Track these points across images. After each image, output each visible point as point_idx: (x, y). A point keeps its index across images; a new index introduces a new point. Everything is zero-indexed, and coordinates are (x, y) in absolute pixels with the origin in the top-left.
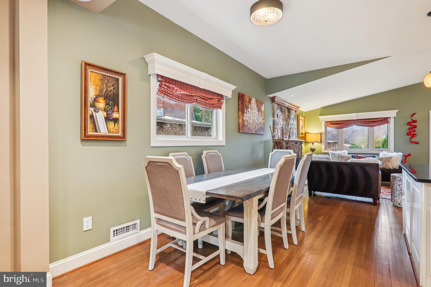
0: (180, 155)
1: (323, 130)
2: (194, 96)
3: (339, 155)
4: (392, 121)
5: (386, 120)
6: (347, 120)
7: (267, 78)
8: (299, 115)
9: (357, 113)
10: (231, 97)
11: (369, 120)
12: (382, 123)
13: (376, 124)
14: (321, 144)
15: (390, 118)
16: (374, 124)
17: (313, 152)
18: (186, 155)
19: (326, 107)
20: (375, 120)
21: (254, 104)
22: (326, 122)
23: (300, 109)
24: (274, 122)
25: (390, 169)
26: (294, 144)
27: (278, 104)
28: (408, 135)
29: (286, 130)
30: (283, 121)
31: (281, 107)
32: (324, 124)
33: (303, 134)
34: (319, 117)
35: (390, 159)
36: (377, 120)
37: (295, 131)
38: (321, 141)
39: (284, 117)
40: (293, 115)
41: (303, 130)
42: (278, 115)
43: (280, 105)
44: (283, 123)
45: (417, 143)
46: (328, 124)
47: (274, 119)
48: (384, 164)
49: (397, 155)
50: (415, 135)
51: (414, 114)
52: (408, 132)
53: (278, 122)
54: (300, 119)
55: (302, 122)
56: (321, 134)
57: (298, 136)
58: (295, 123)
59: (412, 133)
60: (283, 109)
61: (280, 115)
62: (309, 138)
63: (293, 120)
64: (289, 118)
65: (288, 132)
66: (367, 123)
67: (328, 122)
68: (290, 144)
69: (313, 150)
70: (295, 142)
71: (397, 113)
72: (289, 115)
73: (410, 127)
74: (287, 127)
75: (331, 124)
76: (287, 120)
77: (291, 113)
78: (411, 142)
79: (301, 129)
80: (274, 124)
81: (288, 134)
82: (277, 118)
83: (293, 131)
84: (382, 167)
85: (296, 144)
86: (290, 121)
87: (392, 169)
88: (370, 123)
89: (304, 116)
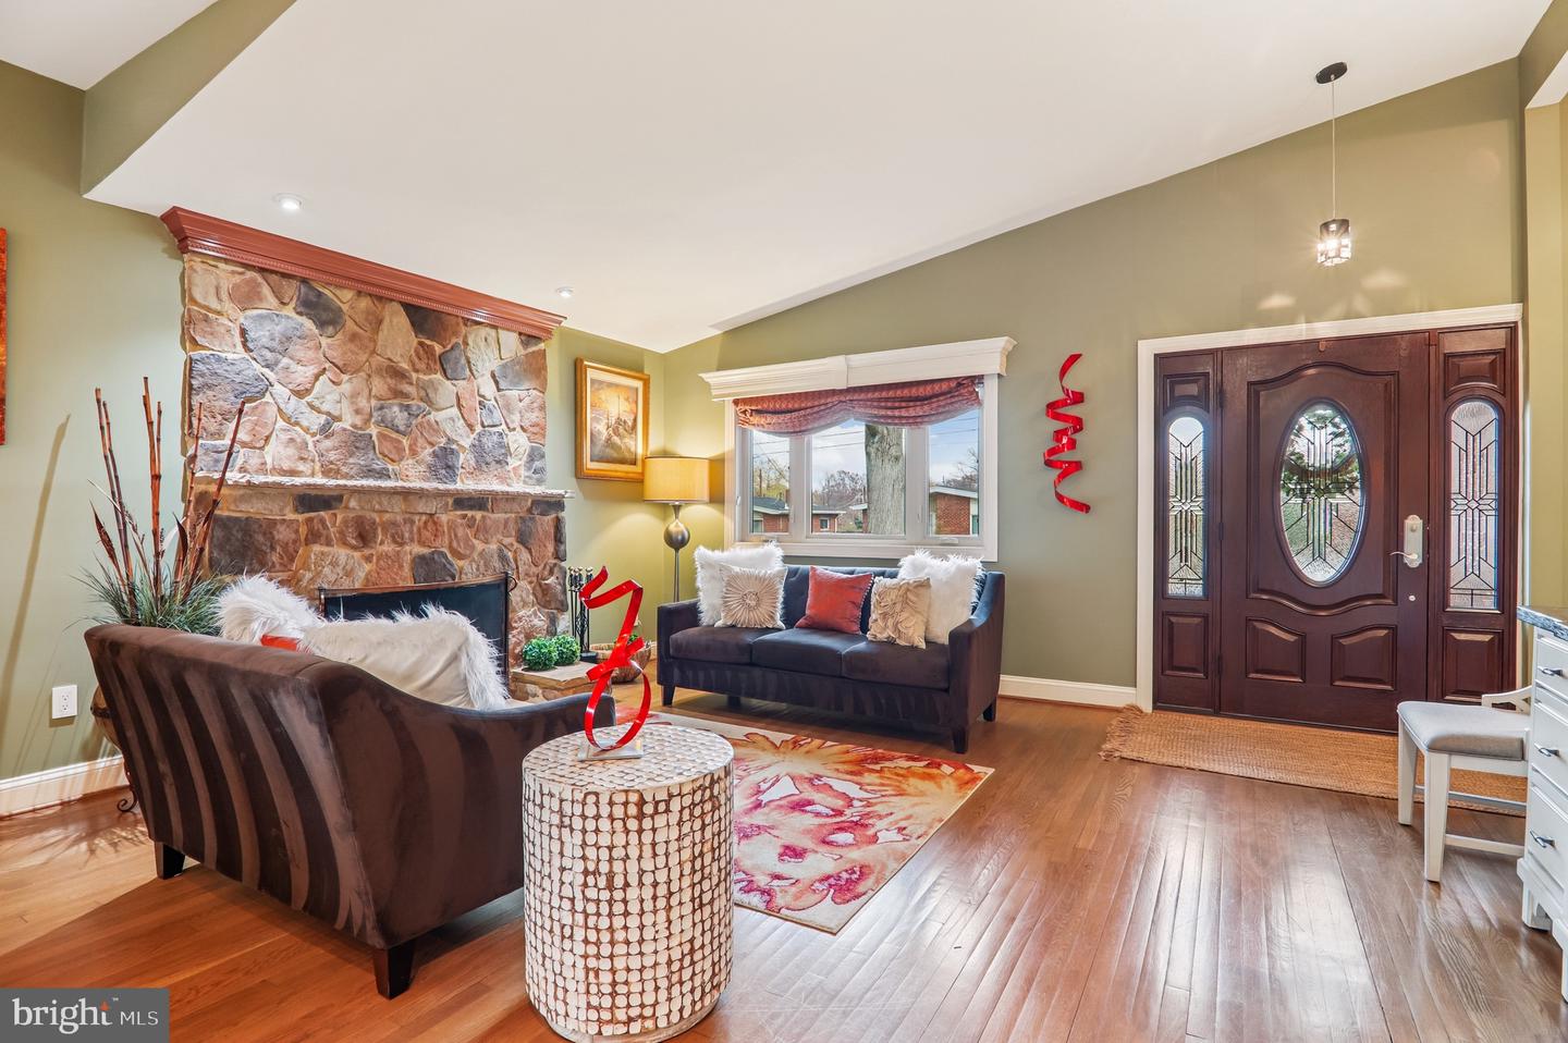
1: (727, 443)
3: (721, 569)
4: (989, 393)
5: (963, 391)
8: (582, 361)
9: (845, 357)
14: (723, 512)
15: (979, 379)
17: (677, 550)
19: (740, 328)
20: (921, 391)
22: (736, 402)
23: (565, 324)
25: (914, 648)
26: (446, 509)
27: (262, 270)
28: (1049, 463)
29: (388, 432)
30: (345, 377)
31: (320, 294)
32: (730, 412)
33: (634, 463)
34: (703, 375)
35: (917, 595)
36: (928, 390)
37: (519, 442)
38: (717, 498)
39: (363, 357)
40: (489, 352)
41: (632, 443)
42: (251, 335)
43: (304, 281)
44: (346, 387)
45: (1083, 507)
46: (744, 412)
47: (196, 354)
48: (890, 622)
49: (953, 569)
50: (1076, 466)
51: (1074, 359)
52: (1052, 452)
53: (250, 373)
54: (601, 382)
55: (627, 400)
56: (717, 464)
57: (579, 472)
58: (527, 400)
59: (1062, 461)
60: (345, 308)
61: (289, 339)
62: (663, 480)
63: (497, 383)
64: (438, 366)
65: (421, 441)
66: (889, 404)
67: (746, 401)
68: (381, 512)
69: (676, 542)
70: (451, 501)
71: (1010, 357)
72: (438, 349)
73: (1059, 425)
74: (397, 414)
75: (756, 410)
76: (399, 374)
77: (466, 343)
78: (1060, 498)
79: (616, 432)
80: (191, 385)
81: (414, 453)
82: (247, 349)
83: (488, 443)
84: (885, 635)
85: (471, 508)
86: (448, 383)
87: (923, 645)
88: (903, 404)
89: (641, 370)
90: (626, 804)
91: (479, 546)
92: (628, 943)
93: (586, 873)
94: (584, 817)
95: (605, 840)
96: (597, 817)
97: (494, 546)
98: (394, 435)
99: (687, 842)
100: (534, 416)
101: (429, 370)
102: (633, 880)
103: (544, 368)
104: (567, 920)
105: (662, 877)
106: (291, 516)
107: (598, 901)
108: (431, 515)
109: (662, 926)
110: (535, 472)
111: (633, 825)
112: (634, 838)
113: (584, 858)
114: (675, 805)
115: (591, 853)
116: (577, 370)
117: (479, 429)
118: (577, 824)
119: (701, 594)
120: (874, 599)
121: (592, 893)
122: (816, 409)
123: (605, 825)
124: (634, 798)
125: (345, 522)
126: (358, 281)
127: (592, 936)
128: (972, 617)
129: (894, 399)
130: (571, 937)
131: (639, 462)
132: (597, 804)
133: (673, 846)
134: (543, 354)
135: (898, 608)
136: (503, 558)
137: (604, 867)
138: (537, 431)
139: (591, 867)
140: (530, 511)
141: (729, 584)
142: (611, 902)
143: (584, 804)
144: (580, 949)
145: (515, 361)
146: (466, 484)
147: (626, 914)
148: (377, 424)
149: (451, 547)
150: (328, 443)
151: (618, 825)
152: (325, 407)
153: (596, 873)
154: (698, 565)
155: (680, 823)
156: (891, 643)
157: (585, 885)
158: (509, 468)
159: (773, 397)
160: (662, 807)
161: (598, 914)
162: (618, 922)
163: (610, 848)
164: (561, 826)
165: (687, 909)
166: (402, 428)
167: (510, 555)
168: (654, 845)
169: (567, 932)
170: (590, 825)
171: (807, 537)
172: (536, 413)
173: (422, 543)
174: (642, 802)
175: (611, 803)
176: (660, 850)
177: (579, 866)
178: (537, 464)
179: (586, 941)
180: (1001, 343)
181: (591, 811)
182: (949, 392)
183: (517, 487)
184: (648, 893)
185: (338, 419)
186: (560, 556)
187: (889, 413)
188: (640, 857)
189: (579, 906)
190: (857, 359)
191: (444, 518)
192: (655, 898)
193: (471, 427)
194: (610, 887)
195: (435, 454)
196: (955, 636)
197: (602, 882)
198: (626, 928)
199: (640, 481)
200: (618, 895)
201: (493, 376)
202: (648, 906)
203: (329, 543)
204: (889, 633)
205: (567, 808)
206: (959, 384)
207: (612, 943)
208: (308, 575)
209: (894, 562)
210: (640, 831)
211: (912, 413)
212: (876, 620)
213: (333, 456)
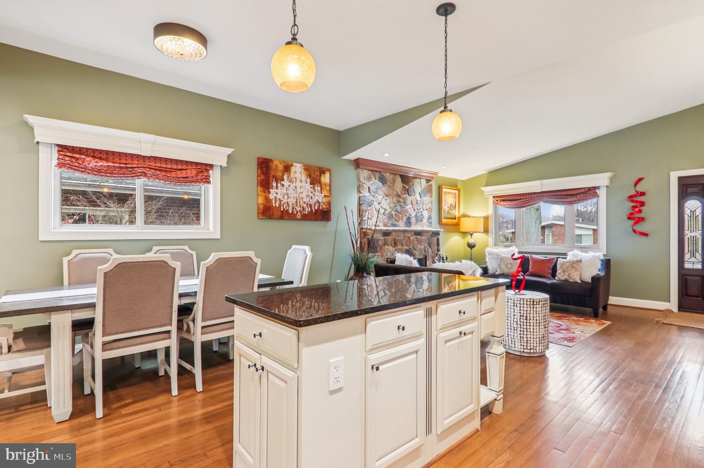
0: (89, 253)
1: (490, 211)
2: (136, 167)
3: (497, 255)
4: (602, 193)
5: (591, 192)
6: (529, 193)
7: (341, 129)
8: (441, 186)
9: (540, 181)
10: (226, 165)
11: (563, 193)
12: (585, 198)
13: (575, 198)
14: (488, 236)
15: (598, 188)
16: (572, 200)
17: (471, 249)
18: (109, 253)
19: (495, 170)
20: (573, 192)
21: (301, 173)
22: (494, 197)
23: (438, 175)
24: (360, 199)
25: (576, 283)
26: (412, 235)
27: (372, 171)
28: (629, 218)
29: (396, 213)
30: (388, 198)
31: (383, 175)
32: (491, 200)
33: (455, 219)
34: (481, 188)
35: (577, 265)
36: (576, 192)
37: (426, 214)
38: (486, 231)
39: (391, 192)
40: (419, 186)
41: (455, 212)
42: (371, 189)
43: (380, 172)
44: (388, 201)
45: (645, 235)
46: (497, 200)
47: (361, 195)
48: (566, 274)
49: (591, 256)
50: (642, 219)
51: (640, 180)
52: (631, 214)
53: (370, 199)
54: (446, 192)
55: (453, 197)
56: (486, 218)
57: (440, 222)
58: (427, 200)
59: (636, 216)
60: (388, 178)
61: (377, 189)
62: (466, 225)
63: (420, 196)
64: (407, 193)
65: (404, 215)
66: (559, 197)
67: (497, 197)
68: (398, 236)
69: (471, 246)
70: (413, 233)
71: (611, 179)
72: (407, 187)
73: (634, 204)
74: (399, 208)
75: (502, 200)
76: (399, 196)
77: (413, 185)
78: (635, 231)
79: (450, 209)
80: (359, 203)
81: (402, 219)
82: (370, 193)
83: (419, 215)
84: (564, 278)
85: (418, 235)
86: (409, 197)
87: (580, 282)
88: (565, 197)
89: (456, 187)
90: (530, 302)
91: (420, 247)
92: (530, 332)
93: (521, 316)
94: (520, 304)
95: (525, 309)
96: (523, 304)
97: (423, 247)
98: (398, 214)
99: (543, 312)
100: (429, 206)
101: (405, 194)
102: (532, 318)
103: (432, 189)
104: (515, 326)
105: (538, 318)
106: (382, 238)
107: (523, 322)
108: (409, 237)
109: (538, 329)
110: (430, 223)
111: (532, 306)
112: (532, 309)
113: (520, 313)
114: (541, 303)
115: (522, 312)
116: (440, 189)
117: (416, 211)
118: (519, 305)
119: (488, 263)
120: (558, 266)
121: (522, 320)
122: (527, 199)
123: (525, 306)
124: (532, 300)
125: (391, 240)
126: (391, 170)
127: (522, 330)
128: (599, 273)
129: (561, 195)
130: (517, 330)
131: (457, 219)
132: (523, 301)
133: (540, 312)
134: (431, 185)
135: (569, 269)
136: (425, 251)
137: (525, 315)
138: (430, 210)
139: (522, 315)
140: (431, 236)
141: (501, 260)
142: (526, 323)
143: (520, 301)
144: (519, 332)
145: (425, 189)
146: (414, 228)
147: (530, 326)
148: (394, 211)
149: (413, 247)
150: (384, 217)
151: (528, 306)
152: (384, 207)
153: (523, 316)
154: (487, 254)
155: (542, 307)
156: (566, 281)
157: (520, 318)
158: (424, 222)
159: (509, 195)
160: (538, 303)
161: (524, 325)
162: (528, 327)
163: (527, 311)
164: (514, 306)
165: (543, 327)
166: (400, 212)
167: (426, 249)
168: (536, 311)
169: (515, 329)
170: (522, 306)
171: (523, 245)
172: (430, 204)
173: (407, 246)
174: (534, 302)
175: (527, 301)
176: (538, 312)
177: (519, 314)
178: (430, 220)
179: (520, 331)
180: (609, 174)
181: (522, 303)
182: (585, 192)
183: (426, 228)
184: (535, 322)
185: (386, 210)
186: (438, 250)
187: (559, 200)
188: (533, 314)
189: (519, 323)
190: (545, 182)
191: (411, 238)
192: (536, 323)
193: (414, 210)
194: (526, 319)
195: (407, 219)
196: (593, 278)
197: (524, 318)
198: (530, 329)
199: (458, 224)
200: (528, 321)
201: (419, 194)
202: (535, 324)
203: (388, 246)
204: (566, 277)
205: (516, 302)
206: (589, 190)
207: (527, 331)
208: (385, 254)
209: (565, 254)
210: (533, 308)
211: (568, 200)
212: (560, 273)
213: (386, 221)
